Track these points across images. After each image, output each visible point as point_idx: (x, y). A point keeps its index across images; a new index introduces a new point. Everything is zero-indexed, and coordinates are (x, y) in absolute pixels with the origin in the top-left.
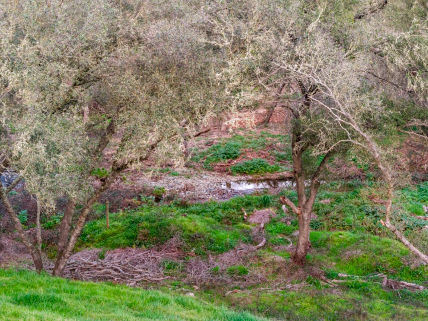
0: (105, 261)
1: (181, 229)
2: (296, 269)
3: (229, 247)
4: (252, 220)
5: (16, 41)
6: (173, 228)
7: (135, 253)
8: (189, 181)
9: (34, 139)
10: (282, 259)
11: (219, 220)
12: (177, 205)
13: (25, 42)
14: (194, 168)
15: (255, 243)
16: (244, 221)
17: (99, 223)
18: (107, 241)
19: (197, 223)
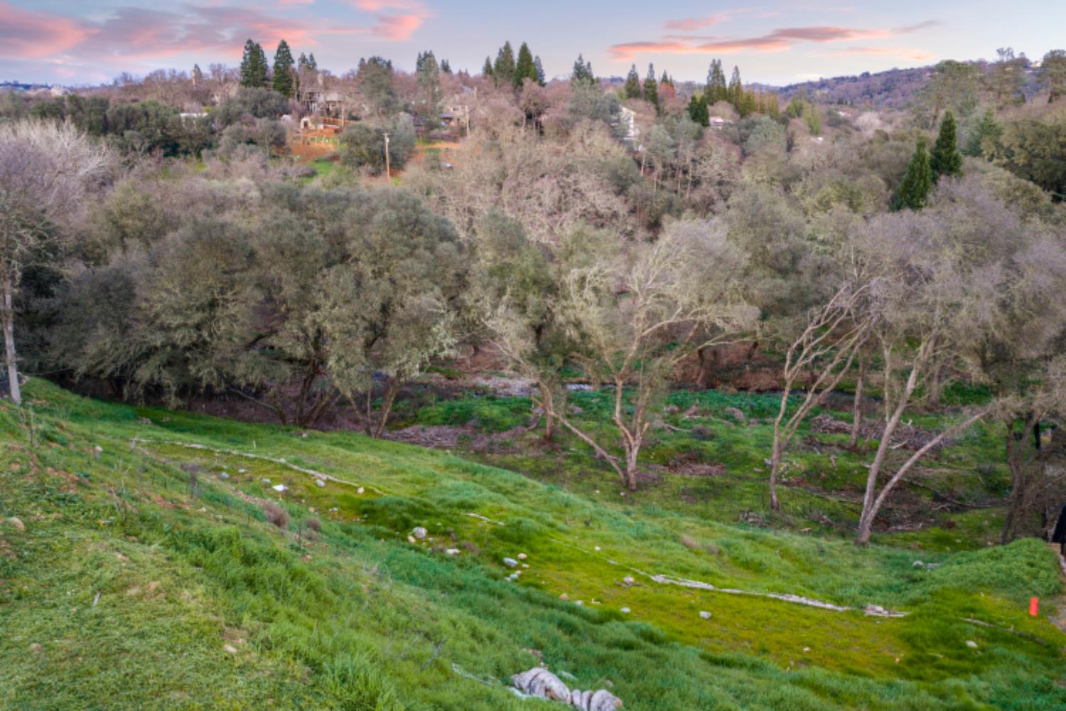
0: (422, 433)
1: (480, 414)
2: (544, 444)
3: (509, 428)
6: (475, 414)
7: (446, 429)
8: (510, 382)
10: (537, 437)
11: (512, 410)
12: (489, 398)
14: (519, 370)
15: (527, 426)
16: (530, 412)
17: (429, 408)
18: (430, 421)
19: (494, 411)
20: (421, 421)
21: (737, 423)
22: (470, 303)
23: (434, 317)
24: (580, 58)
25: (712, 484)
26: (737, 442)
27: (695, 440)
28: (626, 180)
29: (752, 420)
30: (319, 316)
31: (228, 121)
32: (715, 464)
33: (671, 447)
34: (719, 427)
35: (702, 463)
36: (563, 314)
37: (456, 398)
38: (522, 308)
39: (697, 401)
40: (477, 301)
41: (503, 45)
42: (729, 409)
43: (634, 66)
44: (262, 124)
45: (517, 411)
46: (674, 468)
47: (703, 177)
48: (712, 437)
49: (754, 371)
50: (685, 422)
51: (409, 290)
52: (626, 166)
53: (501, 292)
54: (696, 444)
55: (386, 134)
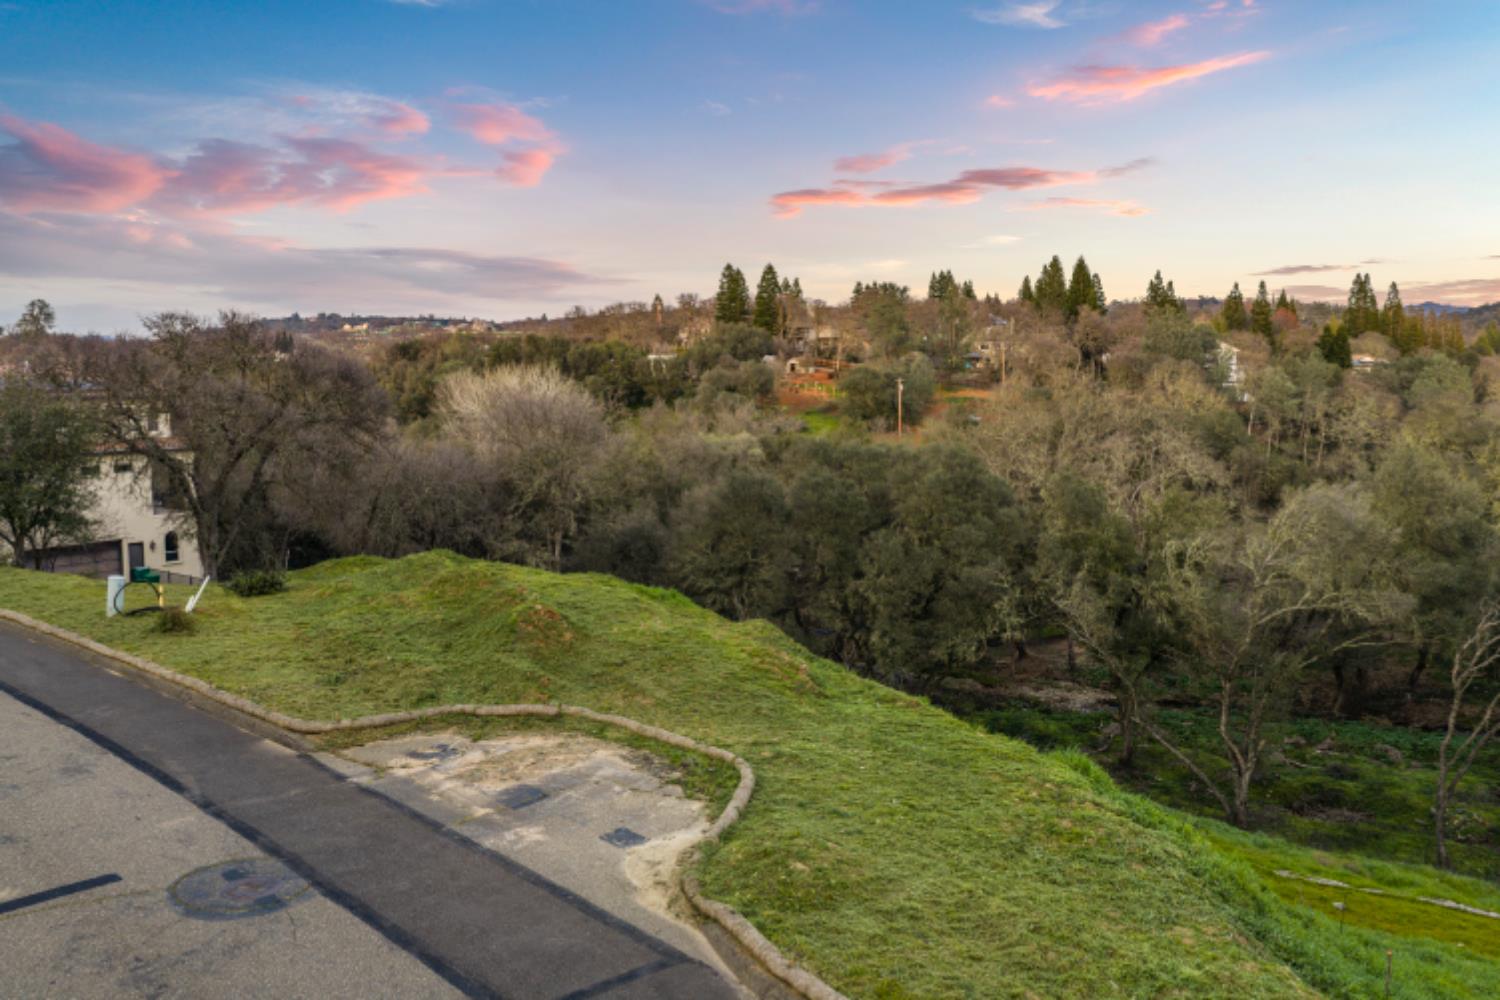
12: (1043, 712)
21: (1391, 764)
22: (1036, 578)
23: (996, 593)
24: (1158, 276)
25: (1354, 831)
26: (1393, 785)
27: (1329, 779)
28: (1227, 441)
29: (1414, 763)
30: (862, 585)
31: (704, 364)
32: (1359, 811)
33: (1295, 785)
34: (1366, 766)
35: (1340, 807)
36: (1154, 598)
38: (1101, 587)
39: (1334, 734)
40: (1046, 576)
41: (1048, 261)
42: (1379, 746)
43: (1236, 286)
44: (746, 367)
45: (1081, 729)
46: (1300, 811)
47: (1341, 437)
48: (1354, 777)
49: (1418, 701)
50: (1316, 757)
51: (964, 560)
52: (1227, 420)
53: (1075, 567)
54: (1331, 783)
55: (900, 380)
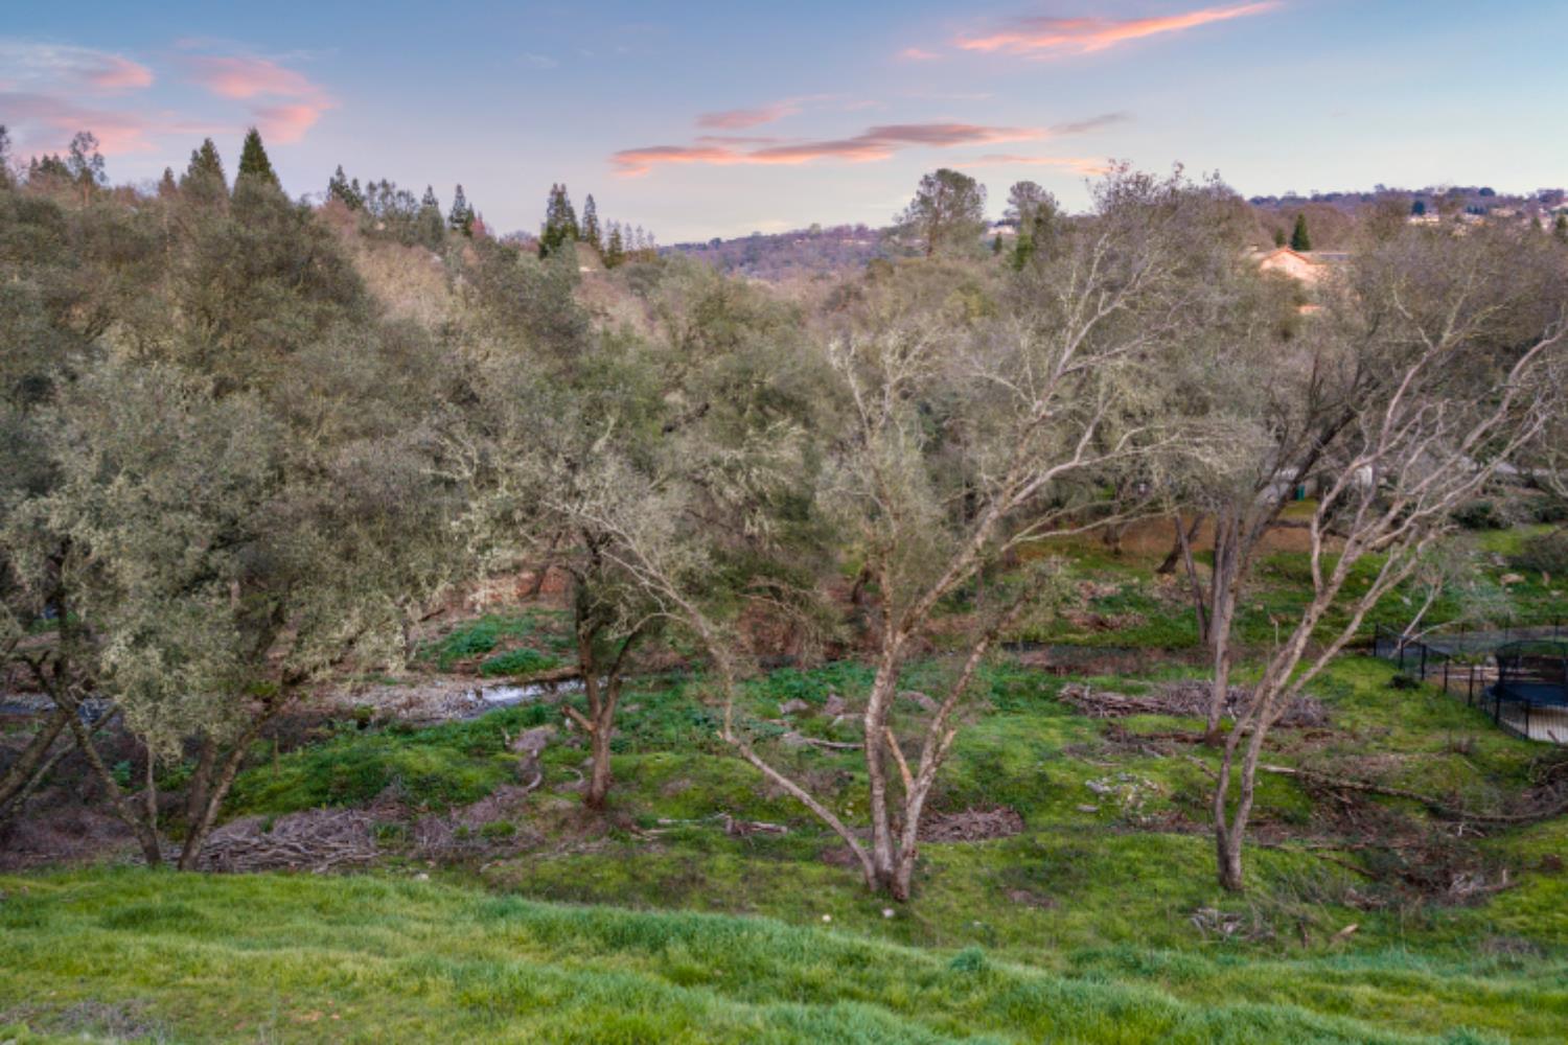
0: (274, 836)
1: (403, 769)
2: (591, 818)
3: (483, 792)
4: (519, 746)
5: (103, 479)
6: (389, 769)
7: (326, 816)
8: (414, 692)
9: (139, 641)
11: (466, 750)
12: (395, 732)
13: (120, 480)
14: (422, 670)
15: (524, 782)
16: (506, 749)
17: (262, 772)
18: (276, 802)
19: (429, 759)
20: (249, 804)
32: (991, 808)
35: (963, 809)
37: (318, 739)
41: (199, 145)
43: (430, 189)
45: (478, 751)
